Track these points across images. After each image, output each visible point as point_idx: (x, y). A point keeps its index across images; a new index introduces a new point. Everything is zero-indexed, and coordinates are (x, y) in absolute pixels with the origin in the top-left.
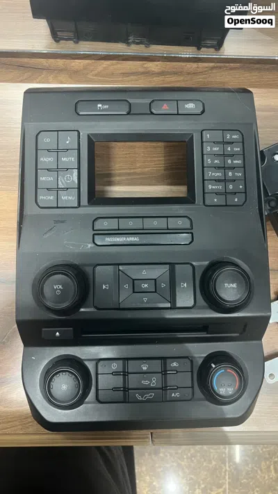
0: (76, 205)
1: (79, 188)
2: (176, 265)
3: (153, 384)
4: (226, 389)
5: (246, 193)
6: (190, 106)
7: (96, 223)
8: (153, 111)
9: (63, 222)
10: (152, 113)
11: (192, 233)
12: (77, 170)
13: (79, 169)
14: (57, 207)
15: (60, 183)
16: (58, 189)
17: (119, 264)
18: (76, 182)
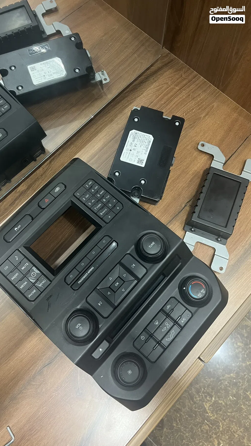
0: (49, 282)
1: (43, 274)
2: (121, 261)
3: (168, 326)
4: (201, 293)
5: (119, 201)
6: (57, 189)
7: (67, 281)
8: (43, 207)
9: (51, 296)
10: (44, 209)
11: (114, 241)
12: (34, 267)
13: (34, 265)
14: (42, 293)
15: (32, 281)
16: (34, 284)
17: (96, 288)
18: (39, 272)
